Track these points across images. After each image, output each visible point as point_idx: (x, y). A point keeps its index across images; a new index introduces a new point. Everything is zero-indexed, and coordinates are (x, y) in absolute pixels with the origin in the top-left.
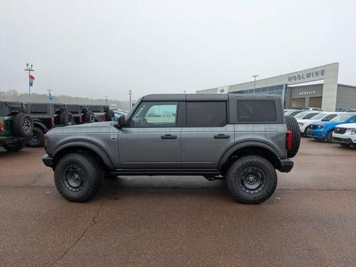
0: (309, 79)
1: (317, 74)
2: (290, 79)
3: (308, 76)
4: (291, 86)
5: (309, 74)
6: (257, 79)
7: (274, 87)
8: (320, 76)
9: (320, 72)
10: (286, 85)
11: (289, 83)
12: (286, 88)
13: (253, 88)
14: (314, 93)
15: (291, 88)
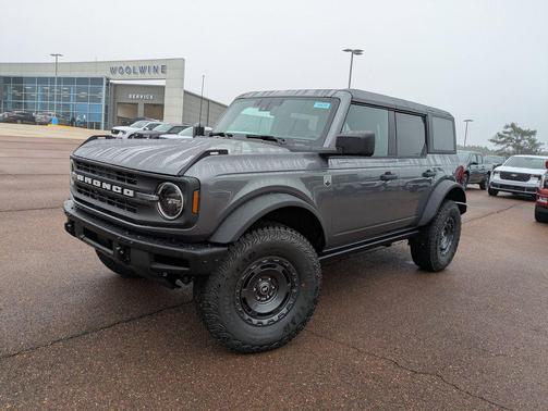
0: (143, 76)
1: (156, 70)
2: (113, 71)
3: (143, 70)
4: (116, 82)
5: (143, 68)
6: (60, 60)
7: (87, 79)
8: (161, 75)
9: (161, 68)
10: (108, 79)
11: (111, 76)
12: (107, 84)
13: (53, 75)
14: (151, 98)
15: (116, 85)
